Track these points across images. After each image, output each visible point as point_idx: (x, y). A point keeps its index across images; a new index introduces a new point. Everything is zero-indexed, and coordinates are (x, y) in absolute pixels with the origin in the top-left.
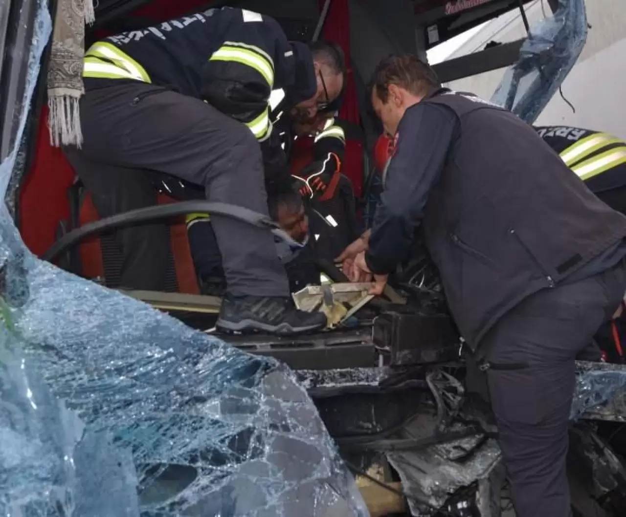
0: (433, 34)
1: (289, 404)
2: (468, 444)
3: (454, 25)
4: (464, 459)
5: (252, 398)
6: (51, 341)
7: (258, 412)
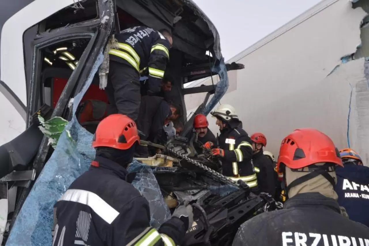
0: (186, 80)
1: (150, 179)
2: (195, 191)
3: (193, 78)
4: (194, 195)
5: (139, 176)
6: (85, 153)
7: (140, 181)
